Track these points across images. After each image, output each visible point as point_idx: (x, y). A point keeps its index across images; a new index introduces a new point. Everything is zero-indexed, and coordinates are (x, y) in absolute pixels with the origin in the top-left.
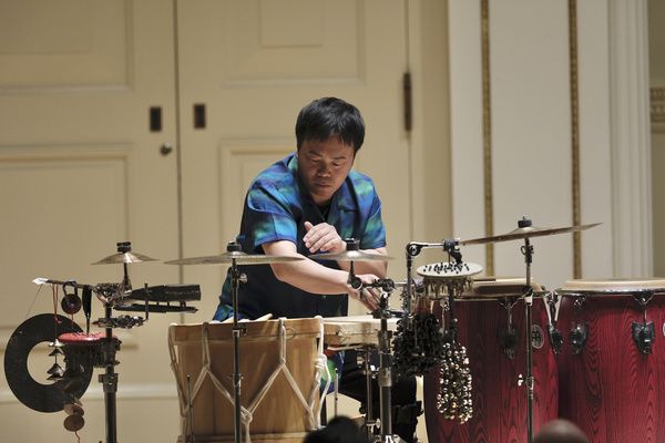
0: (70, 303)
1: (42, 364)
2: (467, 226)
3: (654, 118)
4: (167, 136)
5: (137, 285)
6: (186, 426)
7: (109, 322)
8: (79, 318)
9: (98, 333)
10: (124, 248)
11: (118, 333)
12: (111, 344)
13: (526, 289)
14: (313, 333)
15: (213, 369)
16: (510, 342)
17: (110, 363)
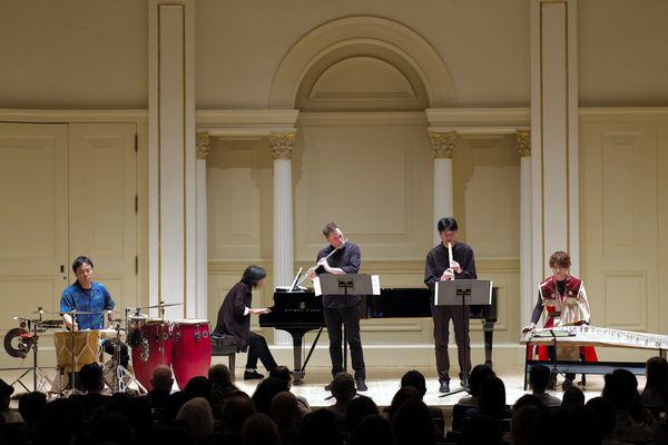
0: (23, 325)
1: (15, 343)
2: (154, 301)
3: (209, 271)
4: (65, 274)
5: (44, 320)
6: (59, 361)
7: (36, 331)
8: (26, 328)
9: (31, 334)
10: (40, 309)
11: (38, 334)
12: (36, 337)
13: (162, 322)
14: (97, 335)
15: (67, 345)
16: (157, 338)
17: (36, 343)
